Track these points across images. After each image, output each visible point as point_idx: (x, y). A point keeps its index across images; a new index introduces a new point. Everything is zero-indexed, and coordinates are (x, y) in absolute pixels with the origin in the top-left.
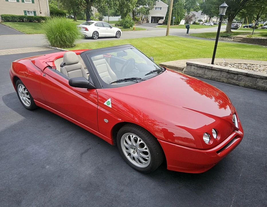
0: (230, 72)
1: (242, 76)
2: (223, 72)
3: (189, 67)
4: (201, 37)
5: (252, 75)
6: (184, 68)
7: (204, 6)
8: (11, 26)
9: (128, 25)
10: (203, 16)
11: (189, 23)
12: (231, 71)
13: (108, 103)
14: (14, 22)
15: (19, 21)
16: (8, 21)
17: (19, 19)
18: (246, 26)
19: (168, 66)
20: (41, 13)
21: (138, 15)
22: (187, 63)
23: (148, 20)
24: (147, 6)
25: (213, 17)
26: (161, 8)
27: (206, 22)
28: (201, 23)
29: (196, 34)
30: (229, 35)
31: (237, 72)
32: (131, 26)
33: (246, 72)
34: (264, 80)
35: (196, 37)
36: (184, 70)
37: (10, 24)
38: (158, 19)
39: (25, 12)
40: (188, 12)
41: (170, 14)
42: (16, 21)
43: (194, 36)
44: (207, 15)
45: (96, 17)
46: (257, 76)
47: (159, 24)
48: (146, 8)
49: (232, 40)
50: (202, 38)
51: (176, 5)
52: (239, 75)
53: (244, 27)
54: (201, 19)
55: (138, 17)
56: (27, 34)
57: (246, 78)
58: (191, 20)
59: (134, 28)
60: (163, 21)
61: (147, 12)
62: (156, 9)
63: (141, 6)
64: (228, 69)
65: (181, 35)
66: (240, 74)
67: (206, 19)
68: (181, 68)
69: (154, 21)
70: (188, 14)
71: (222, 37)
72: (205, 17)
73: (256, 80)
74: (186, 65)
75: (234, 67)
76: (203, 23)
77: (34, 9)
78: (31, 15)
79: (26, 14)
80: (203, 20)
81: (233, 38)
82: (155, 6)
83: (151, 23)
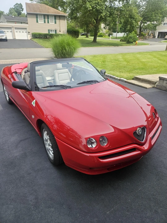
3: (161, 81)
6: (156, 82)
8: (36, 41)
9: (131, 40)
14: (40, 38)
15: (43, 38)
16: (36, 38)
17: (44, 36)
19: (142, 79)
20: (60, 31)
21: (145, 31)
22: (159, 77)
23: (154, 35)
24: (155, 22)
32: (135, 41)
36: (157, 84)
37: (37, 40)
38: (166, 34)
39: (49, 30)
42: (42, 38)
45: (106, 34)
48: (153, 24)
55: (145, 33)
56: (45, 47)
59: (136, 43)
61: (154, 27)
62: (164, 25)
63: (148, 23)
68: (154, 82)
69: (160, 36)
74: (158, 80)
77: (56, 29)
78: (53, 33)
79: (49, 33)
82: (162, 22)
83: (158, 38)
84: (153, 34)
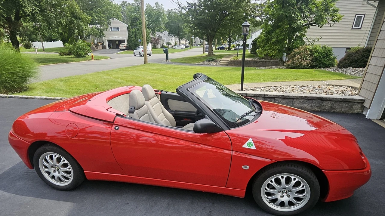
0: (266, 97)
1: (279, 99)
2: (259, 98)
4: (185, 62)
5: (288, 96)
7: (170, 26)
9: (81, 52)
10: (170, 38)
11: (157, 46)
12: (268, 95)
13: (250, 145)
18: (219, 48)
21: (88, 39)
23: (103, 44)
24: (99, 26)
25: (182, 39)
26: (118, 28)
27: (175, 45)
28: (170, 46)
29: (177, 59)
30: (215, 59)
31: (274, 95)
32: (87, 54)
33: (282, 95)
34: (300, 100)
35: (180, 62)
38: (117, 43)
40: (153, 33)
41: (145, 36)
43: (176, 62)
44: (175, 36)
46: (294, 96)
47: (121, 50)
48: (98, 29)
49: (219, 64)
50: (187, 64)
51: (137, 25)
52: (275, 99)
53: (218, 49)
54: (169, 42)
55: (89, 41)
57: (283, 100)
58: (159, 43)
59: (92, 57)
60: (125, 45)
61: (101, 34)
62: (111, 30)
63: (91, 27)
64: (264, 94)
65: (160, 61)
66: (276, 97)
67: (174, 41)
69: (112, 46)
70: (154, 35)
71: (207, 61)
72: (173, 40)
73: (293, 102)
75: (263, 91)
76: (171, 46)
80: (171, 43)
81: (219, 61)
82: (109, 25)
83: (109, 48)
84: (101, 43)
